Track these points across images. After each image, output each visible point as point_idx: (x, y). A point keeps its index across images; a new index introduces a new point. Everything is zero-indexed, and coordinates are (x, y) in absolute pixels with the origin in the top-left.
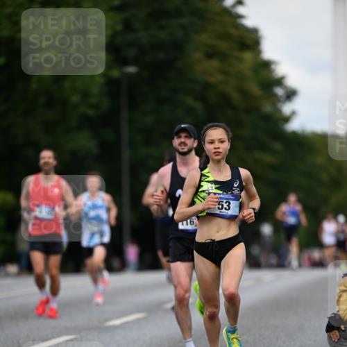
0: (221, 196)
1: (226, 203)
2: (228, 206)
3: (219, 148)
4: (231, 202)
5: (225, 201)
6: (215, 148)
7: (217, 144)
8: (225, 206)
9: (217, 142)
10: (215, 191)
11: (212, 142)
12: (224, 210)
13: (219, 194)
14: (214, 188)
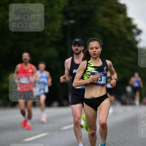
2: (101, 79)
3: (95, 52)
6: (93, 52)
7: (94, 50)
9: (94, 49)
10: (94, 71)
11: (92, 49)
13: (96, 73)
14: (94, 70)
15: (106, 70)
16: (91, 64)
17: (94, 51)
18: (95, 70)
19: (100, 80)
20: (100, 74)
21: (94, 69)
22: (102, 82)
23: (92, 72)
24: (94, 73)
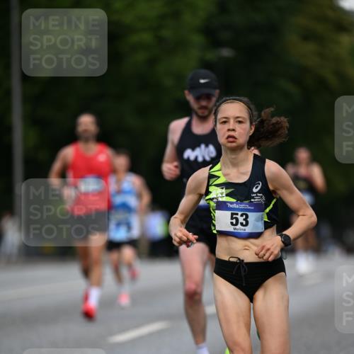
0: (235, 206)
2: (246, 220)
3: (234, 130)
4: (250, 214)
6: (229, 130)
7: (232, 124)
9: (232, 122)
10: (225, 199)
11: (225, 122)
13: (232, 203)
14: (224, 195)
15: (259, 192)
16: (219, 177)
17: (231, 127)
18: (227, 195)
19: (244, 223)
20: (242, 206)
21: (224, 190)
22: (248, 229)
23: (220, 199)
24: (225, 203)
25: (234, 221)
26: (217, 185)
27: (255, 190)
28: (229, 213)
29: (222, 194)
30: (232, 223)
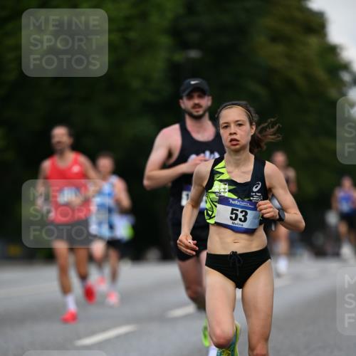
0: (236, 202)
1: (242, 212)
2: (245, 216)
4: (249, 212)
5: (240, 210)
6: (231, 134)
7: (233, 128)
8: (240, 216)
9: (232, 125)
10: (228, 195)
11: (227, 126)
12: (238, 221)
14: (227, 190)
21: (227, 186)
24: (227, 198)
25: (234, 216)
26: (221, 181)
27: (255, 190)
28: (230, 208)
29: (225, 189)
30: (231, 218)
